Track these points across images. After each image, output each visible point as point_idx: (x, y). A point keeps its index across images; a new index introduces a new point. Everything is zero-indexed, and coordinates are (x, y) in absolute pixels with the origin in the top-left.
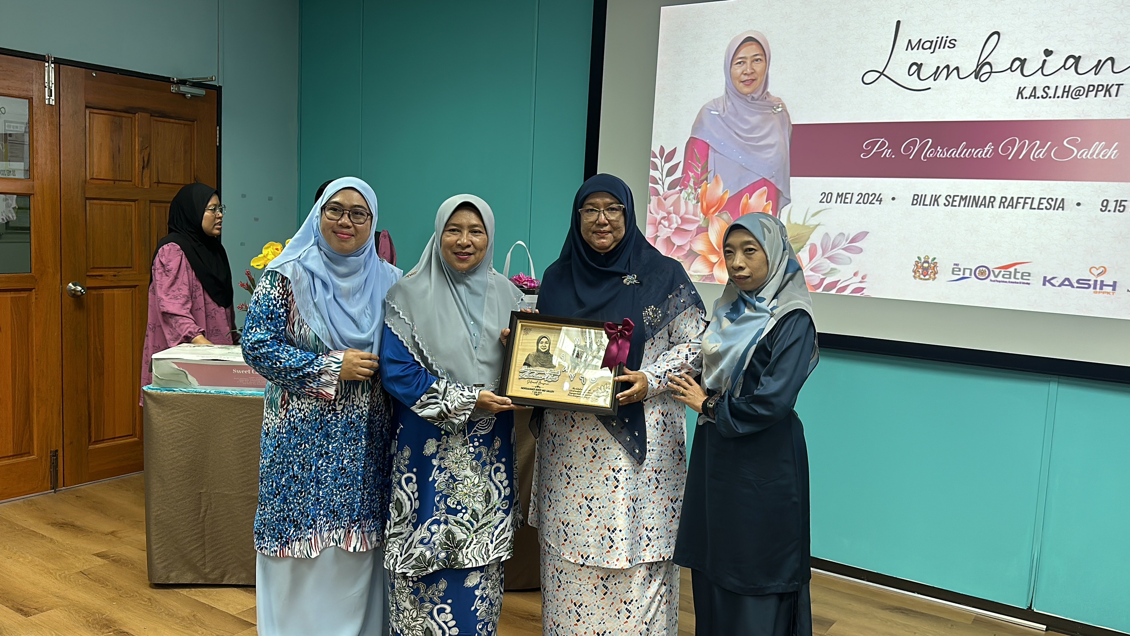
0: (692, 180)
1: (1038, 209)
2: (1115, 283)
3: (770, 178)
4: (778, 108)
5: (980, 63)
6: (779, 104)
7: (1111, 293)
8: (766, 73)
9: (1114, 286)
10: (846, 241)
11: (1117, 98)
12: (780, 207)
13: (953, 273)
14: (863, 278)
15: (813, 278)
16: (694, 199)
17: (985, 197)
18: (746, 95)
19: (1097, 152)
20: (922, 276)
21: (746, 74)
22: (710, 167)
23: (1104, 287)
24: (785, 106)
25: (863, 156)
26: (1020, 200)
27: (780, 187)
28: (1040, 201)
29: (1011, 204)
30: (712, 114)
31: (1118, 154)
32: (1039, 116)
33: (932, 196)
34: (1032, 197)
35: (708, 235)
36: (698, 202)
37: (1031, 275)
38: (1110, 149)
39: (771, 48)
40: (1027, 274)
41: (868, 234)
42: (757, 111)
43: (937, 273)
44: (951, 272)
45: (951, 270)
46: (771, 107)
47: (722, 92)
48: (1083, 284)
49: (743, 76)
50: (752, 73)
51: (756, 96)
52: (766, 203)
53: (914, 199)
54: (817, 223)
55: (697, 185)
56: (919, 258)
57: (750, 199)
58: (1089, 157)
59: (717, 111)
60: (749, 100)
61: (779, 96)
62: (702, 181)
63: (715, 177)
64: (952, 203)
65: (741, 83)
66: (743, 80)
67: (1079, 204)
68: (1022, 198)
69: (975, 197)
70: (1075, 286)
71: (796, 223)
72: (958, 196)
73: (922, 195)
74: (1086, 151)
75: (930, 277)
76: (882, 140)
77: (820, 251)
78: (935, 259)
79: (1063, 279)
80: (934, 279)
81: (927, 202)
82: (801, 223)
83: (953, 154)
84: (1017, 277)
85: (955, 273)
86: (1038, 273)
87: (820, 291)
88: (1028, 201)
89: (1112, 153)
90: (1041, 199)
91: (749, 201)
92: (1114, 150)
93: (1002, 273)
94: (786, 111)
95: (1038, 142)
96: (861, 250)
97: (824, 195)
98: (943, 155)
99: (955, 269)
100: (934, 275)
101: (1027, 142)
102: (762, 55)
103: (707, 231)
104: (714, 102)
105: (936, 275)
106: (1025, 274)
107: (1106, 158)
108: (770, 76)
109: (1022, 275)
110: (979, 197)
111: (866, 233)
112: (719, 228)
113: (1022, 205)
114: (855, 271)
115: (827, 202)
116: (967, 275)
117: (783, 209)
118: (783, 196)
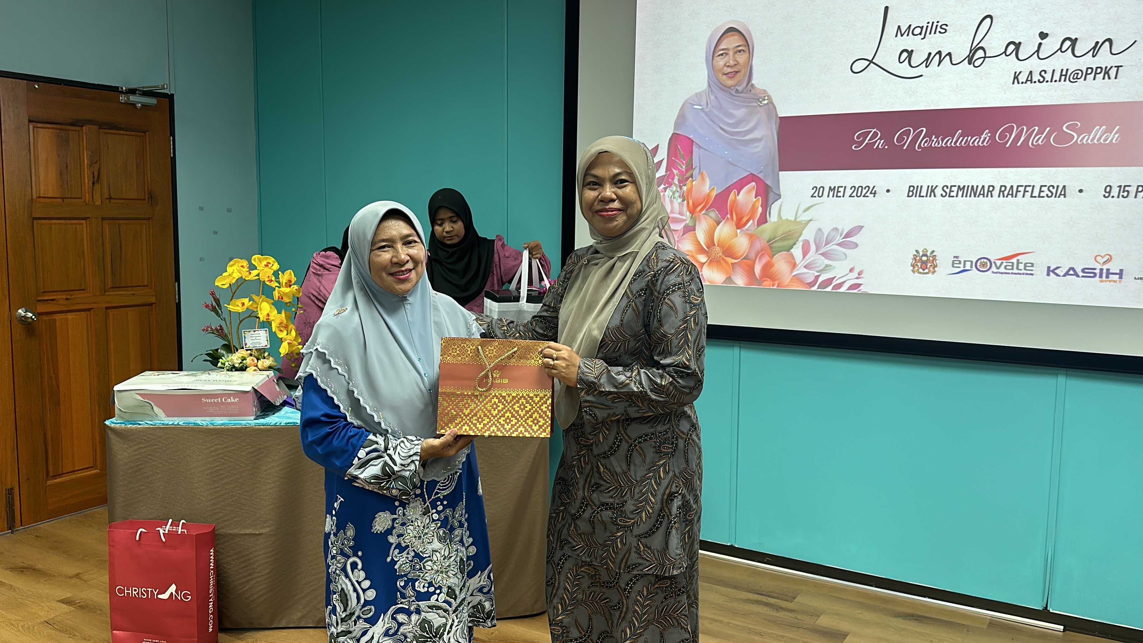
0: (676, 178)
1: (1039, 197)
2: (1121, 270)
3: (758, 173)
4: (764, 100)
5: (972, 48)
6: (765, 97)
7: (1118, 282)
8: (750, 64)
9: (1121, 274)
10: (841, 236)
11: (1116, 80)
12: (770, 203)
13: (953, 266)
14: (860, 274)
15: (807, 275)
16: (680, 197)
17: (983, 187)
18: (730, 87)
19: (1097, 137)
20: (921, 270)
21: (728, 66)
22: (696, 163)
23: (1110, 276)
24: (771, 98)
25: (855, 147)
26: (1020, 189)
27: (768, 183)
28: (1041, 188)
29: (1010, 193)
30: (695, 108)
31: (1120, 138)
32: (1037, 101)
33: (928, 186)
34: (1032, 185)
35: (695, 234)
36: (683, 201)
37: (1035, 265)
38: (1111, 133)
39: (754, 39)
40: (1030, 265)
41: (863, 228)
42: (742, 104)
43: (936, 266)
44: (951, 265)
45: (951, 262)
46: (756, 99)
47: (705, 86)
48: (1089, 273)
49: (725, 68)
50: (735, 65)
51: (740, 88)
52: (755, 200)
53: (909, 191)
54: (809, 219)
55: (682, 182)
56: (917, 251)
57: (738, 195)
58: (1090, 142)
59: (700, 105)
60: (733, 93)
61: (764, 88)
62: (687, 179)
63: (701, 173)
64: (950, 194)
65: (724, 76)
66: (726, 73)
67: (1081, 191)
68: (1022, 186)
69: (973, 186)
70: (1080, 276)
71: (787, 219)
72: (955, 186)
73: (918, 186)
74: (1086, 136)
75: (929, 271)
76: (875, 130)
77: (813, 247)
78: (933, 251)
79: (1068, 268)
80: (934, 272)
81: (924, 193)
82: (793, 219)
83: (950, 142)
84: (1020, 268)
85: (955, 265)
86: (1041, 264)
87: (814, 288)
88: (1028, 189)
89: (1114, 137)
90: (1041, 186)
91: (737, 198)
92: (1115, 134)
93: (1004, 264)
94: (772, 103)
95: (1037, 128)
96: (856, 245)
97: (815, 189)
98: (939, 144)
99: (955, 262)
100: (934, 268)
101: (1025, 128)
102: (745, 46)
103: (695, 230)
104: (697, 96)
105: (936, 269)
106: (1028, 265)
107: (1107, 142)
108: (754, 68)
109: (1025, 266)
110: (977, 186)
111: (860, 228)
112: (707, 226)
113: (1022, 193)
114: (851, 267)
115: (819, 197)
116: (968, 267)
117: (773, 205)
118: (773, 192)
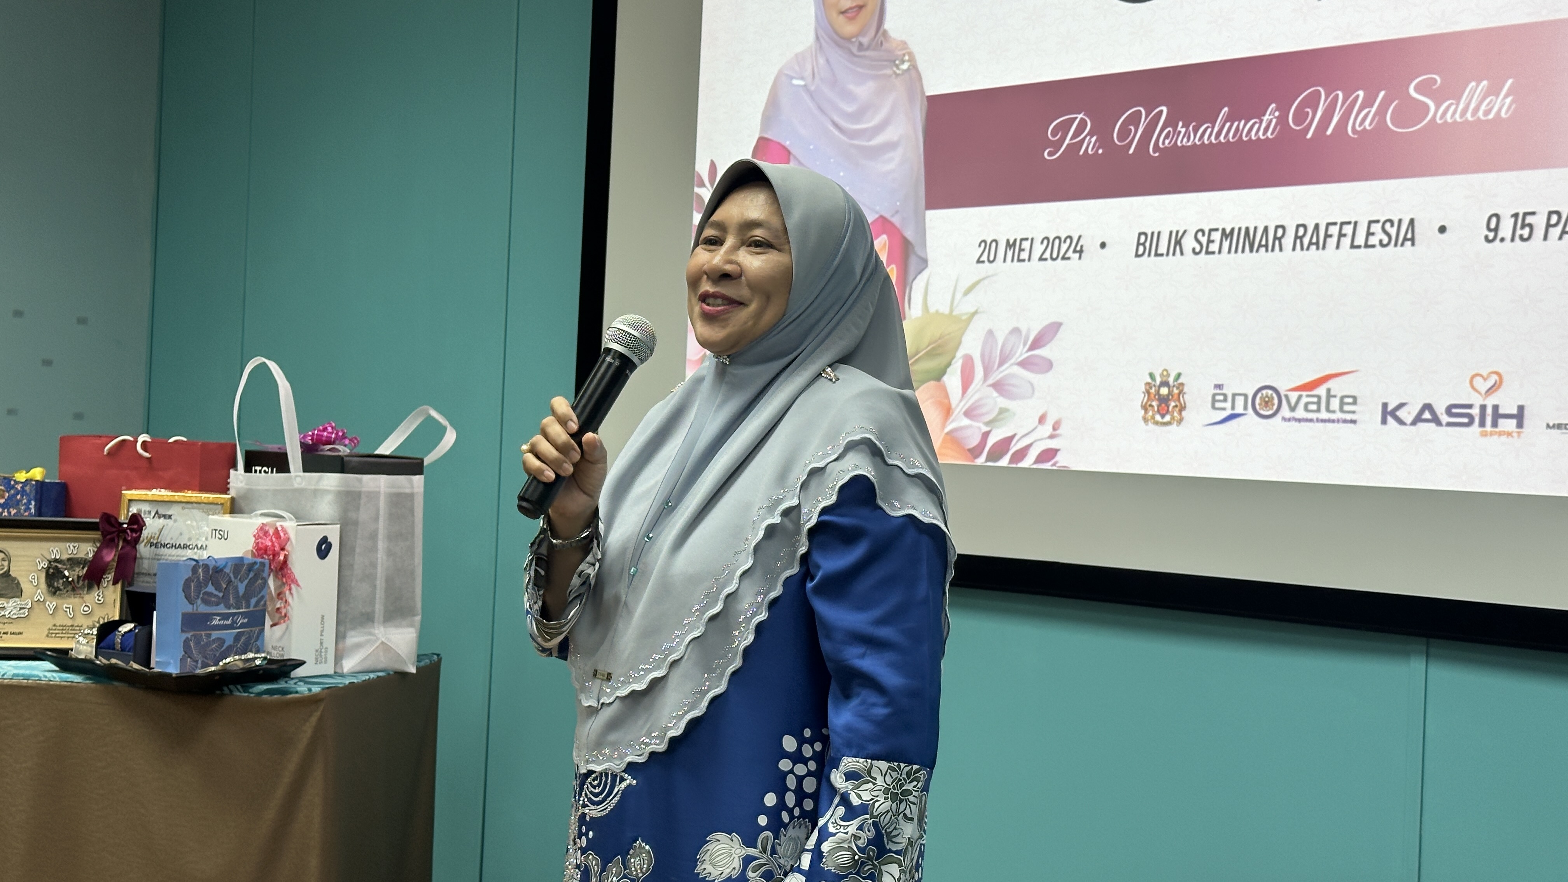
1: (1367, 246)
2: (1521, 408)
4: (903, 62)
6: (904, 55)
7: (1515, 435)
10: (1025, 345)
12: (911, 278)
14: (1053, 427)
15: (969, 432)
17: (1266, 229)
18: (848, 39)
19: (1473, 105)
20: (1158, 418)
23: (1501, 421)
24: (914, 57)
25: (1050, 154)
26: (1332, 230)
28: (1369, 228)
29: (1314, 240)
30: (794, 85)
31: (1514, 106)
33: (1171, 233)
34: (1353, 221)
37: (1359, 401)
38: (1497, 97)
40: (1350, 400)
41: (1062, 328)
42: (867, 71)
43: (1185, 408)
44: (1210, 405)
46: (891, 61)
47: (810, 40)
48: (1460, 415)
53: (1139, 244)
54: (973, 310)
56: (1152, 376)
58: (1457, 119)
59: (802, 78)
60: (855, 50)
61: (903, 37)
64: (1207, 247)
65: (841, 17)
66: (844, 9)
67: (1442, 229)
68: (1335, 224)
69: (1247, 230)
71: (937, 311)
72: (1217, 230)
73: (1153, 233)
74: (1452, 104)
75: (1173, 418)
76: (1080, 116)
77: (979, 372)
78: (1180, 376)
79: (1419, 407)
80: (1180, 421)
81: (1163, 249)
82: (947, 312)
83: (1206, 136)
84: (1331, 408)
85: (1218, 405)
86: (1370, 397)
87: (981, 461)
88: (1346, 229)
89: (1502, 104)
90: (1370, 222)
92: (1506, 96)
94: (916, 68)
95: (1361, 93)
96: (1048, 365)
97: (983, 244)
98: (1189, 140)
99: (1218, 398)
100: (1180, 412)
101: (1340, 96)
104: (797, 60)
105: (1184, 413)
106: (1346, 400)
107: (1491, 116)
109: (1342, 404)
110: (1256, 228)
111: (1058, 326)
113: (1335, 239)
114: (1040, 414)
115: (990, 262)
116: (1239, 410)
117: (915, 282)
118: (915, 254)
